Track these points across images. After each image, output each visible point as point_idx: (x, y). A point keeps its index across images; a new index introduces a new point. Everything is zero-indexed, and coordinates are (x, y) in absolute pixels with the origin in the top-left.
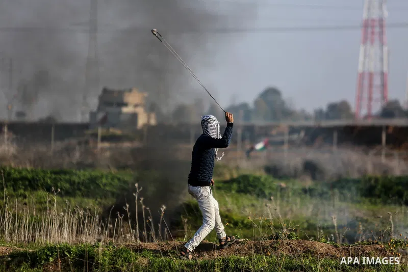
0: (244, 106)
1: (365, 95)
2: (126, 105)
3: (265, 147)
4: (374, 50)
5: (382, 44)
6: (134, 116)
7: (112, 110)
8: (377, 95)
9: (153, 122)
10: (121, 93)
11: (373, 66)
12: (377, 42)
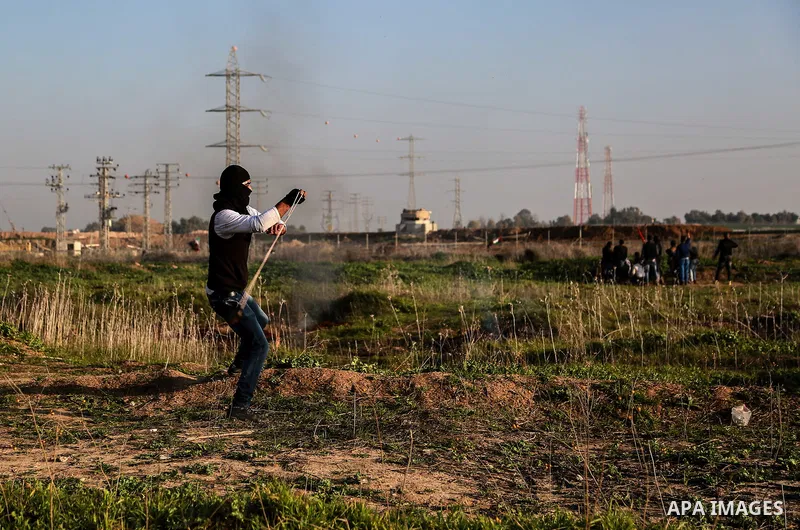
0: (508, 220)
1: (579, 212)
2: (418, 219)
3: (499, 241)
4: (582, 186)
5: (587, 182)
6: (423, 226)
7: (409, 222)
8: (585, 211)
9: (436, 229)
10: (414, 211)
11: (582, 195)
12: (584, 183)
